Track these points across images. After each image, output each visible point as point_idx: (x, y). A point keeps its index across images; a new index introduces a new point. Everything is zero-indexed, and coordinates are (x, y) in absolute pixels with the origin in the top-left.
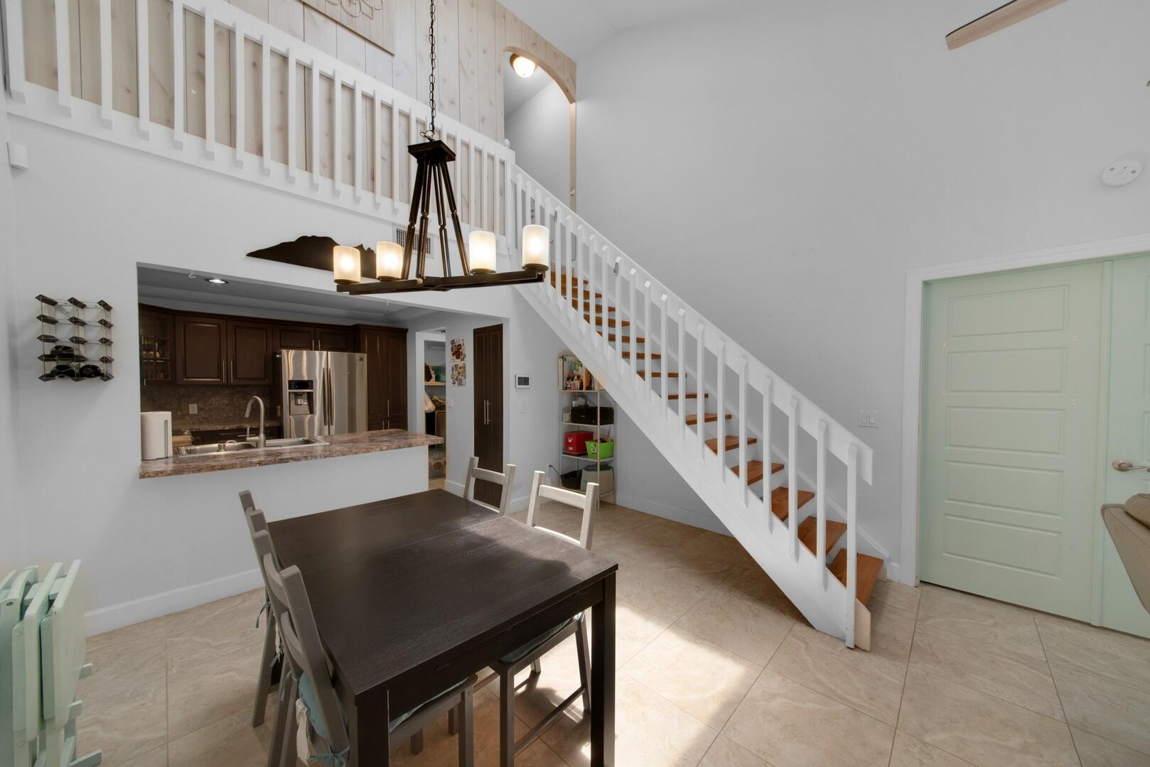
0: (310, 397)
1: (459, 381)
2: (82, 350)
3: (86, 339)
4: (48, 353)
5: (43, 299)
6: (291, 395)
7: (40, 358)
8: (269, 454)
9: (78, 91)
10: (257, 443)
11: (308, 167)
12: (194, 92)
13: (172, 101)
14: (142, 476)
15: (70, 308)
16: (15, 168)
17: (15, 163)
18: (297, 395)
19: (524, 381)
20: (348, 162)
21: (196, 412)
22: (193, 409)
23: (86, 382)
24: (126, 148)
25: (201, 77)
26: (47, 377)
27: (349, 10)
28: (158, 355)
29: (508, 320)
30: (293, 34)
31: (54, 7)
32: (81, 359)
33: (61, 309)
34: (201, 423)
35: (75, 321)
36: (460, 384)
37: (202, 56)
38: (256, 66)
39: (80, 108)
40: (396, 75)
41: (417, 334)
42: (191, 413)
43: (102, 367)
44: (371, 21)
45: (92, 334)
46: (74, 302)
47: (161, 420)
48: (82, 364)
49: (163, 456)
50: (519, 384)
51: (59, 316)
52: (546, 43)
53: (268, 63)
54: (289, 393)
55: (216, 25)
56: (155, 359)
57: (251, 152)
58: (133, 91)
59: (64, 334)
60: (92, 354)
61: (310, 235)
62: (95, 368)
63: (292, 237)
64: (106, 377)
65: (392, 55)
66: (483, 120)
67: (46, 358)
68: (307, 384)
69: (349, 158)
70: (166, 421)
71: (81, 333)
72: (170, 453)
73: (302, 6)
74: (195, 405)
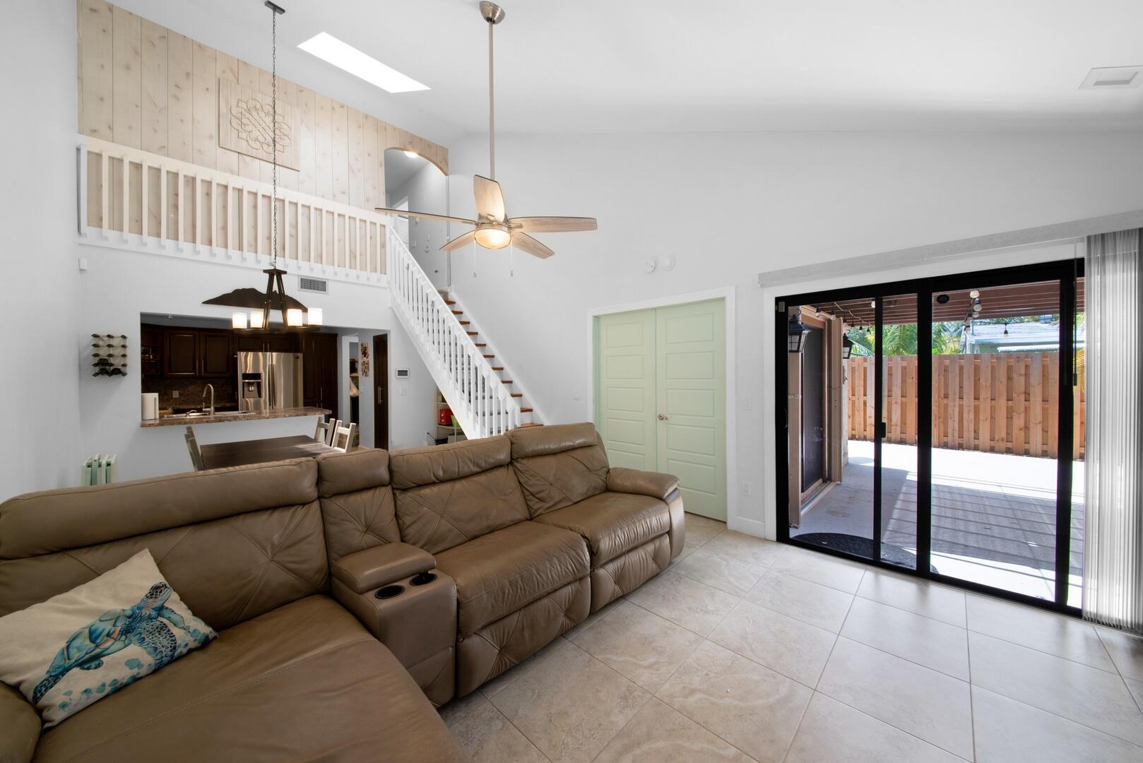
0: (259, 385)
1: (365, 373)
2: (112, 360)
3: (114, 354)
4: (96, 362)
5: (95, 336)
6: (245, 384)
7: (93, 365)
8: (215, 418)
9: (112, 227)
10: (209, 412)
11: (240, 248)
12: (172, 216)
13: (160, 223)
14: (143, 426)
15: (106, 339)
16: (82, 270)
17: (82, 268)
18: (249, 384)
19: (402, 373)
20: (267, 242)
21: (178, 396)
22: (176, 394)
23: (114, 376)
24: (135, 252)
25: (176, 207)
26: (96, 375)
27: (267, 151)
28: (151, 357)
29: (390, 331)
30: (232, 172)
31: (102, 186)
32: (112, 365)
33: (103, 340)
34: (181, 404)
35: (110, 346)
36: (366, 375)
37: (177, 195)
38: (208, 194)
39: (112, 235)
40: (301, 183)
41: (343, 337)
42: (174, 397)
43: (122, 369)
44: (283, 154)
45: (117, 352)
46: (109, 336)
47: (153, 398)
48: (112, 368)
49: (153, 418)
50: (399, 375)
51: (101, 343)
52: (421, 139)
53: (215, 191)
54: (243, 383)
55: (185, 176)
56: (149, 359)
57: (205, 244)
58: (140, 221)
59: (104, 352)
60: (117, 362)
61: (240, 288)
62: (119, 369)
63: (230, 291)
64: (124, 374)
65: (298, 171)
66: (368, 200)
67: (95, 365)
68: (257, 376)
69: (268, 238)
70: (155, 399)
71: (111, 351)
72: (158, 416)
73: (237, 154)
74: (178, 392)
